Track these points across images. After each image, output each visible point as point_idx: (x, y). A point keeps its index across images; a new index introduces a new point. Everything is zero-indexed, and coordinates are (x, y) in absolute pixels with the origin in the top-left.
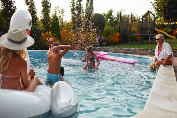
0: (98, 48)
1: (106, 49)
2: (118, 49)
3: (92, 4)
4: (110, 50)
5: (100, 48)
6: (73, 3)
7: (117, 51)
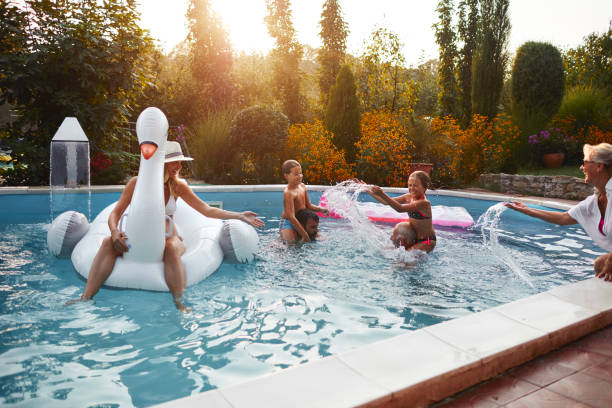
0: (507, 178)
1: (535, 180)
2: (578, 183)
3: (506, 9)
4: (548, 186)
5: (511, 179)
6: (446, 11)
7: (576, 190)
